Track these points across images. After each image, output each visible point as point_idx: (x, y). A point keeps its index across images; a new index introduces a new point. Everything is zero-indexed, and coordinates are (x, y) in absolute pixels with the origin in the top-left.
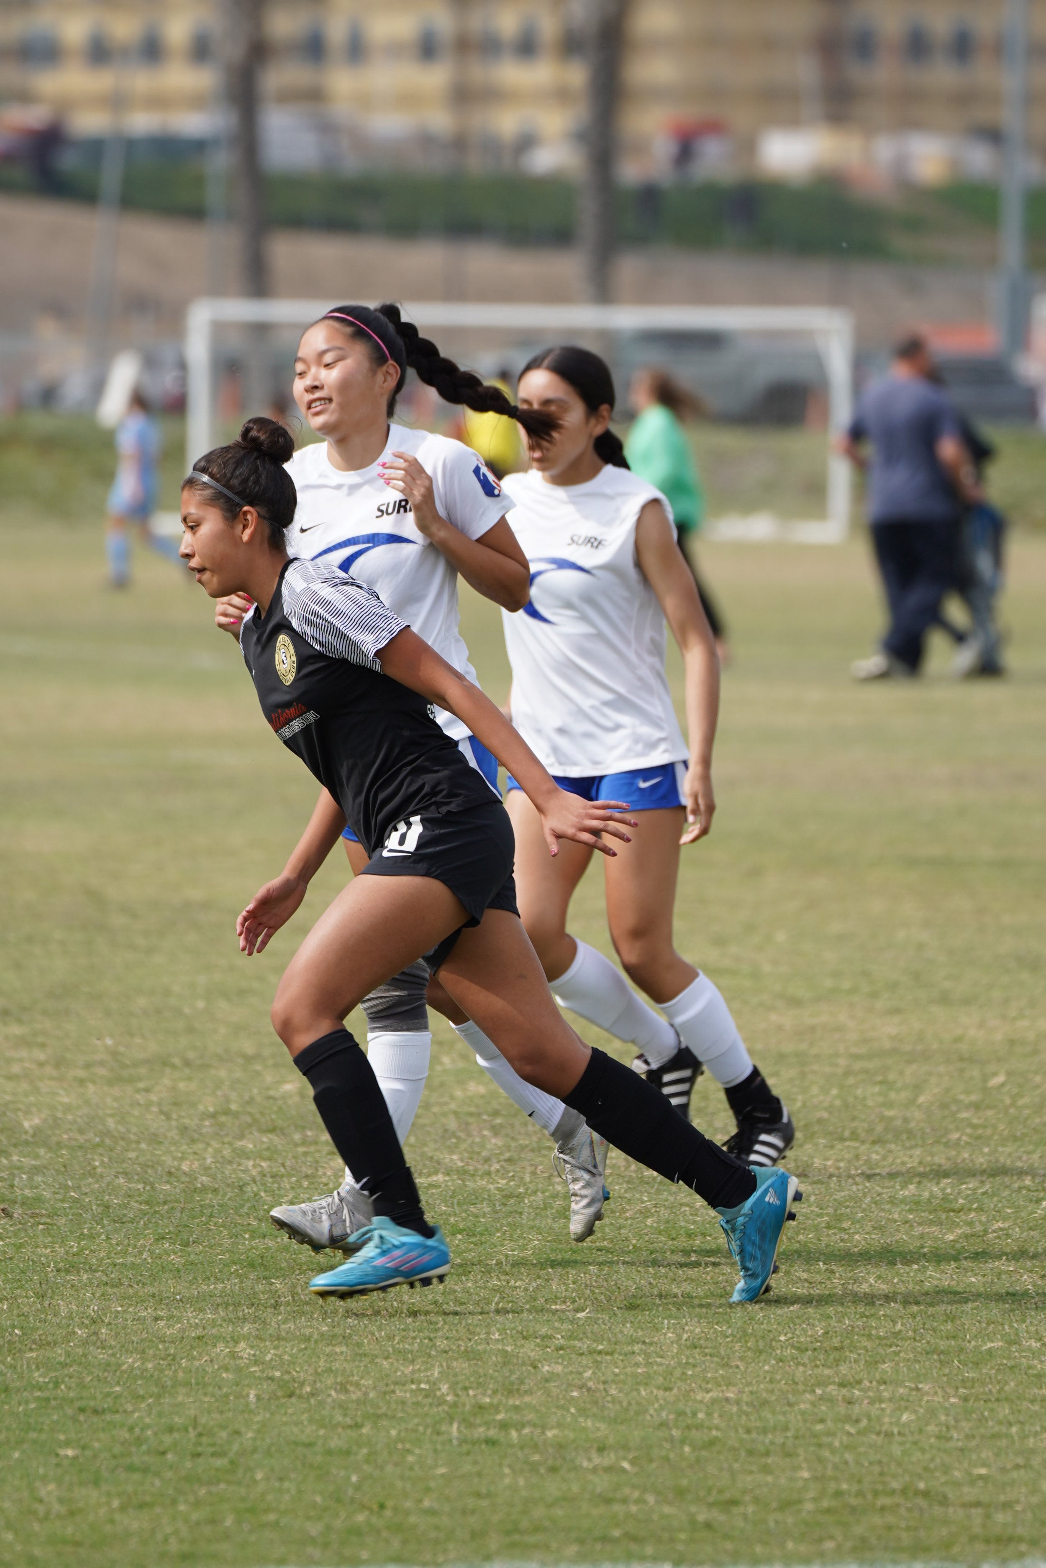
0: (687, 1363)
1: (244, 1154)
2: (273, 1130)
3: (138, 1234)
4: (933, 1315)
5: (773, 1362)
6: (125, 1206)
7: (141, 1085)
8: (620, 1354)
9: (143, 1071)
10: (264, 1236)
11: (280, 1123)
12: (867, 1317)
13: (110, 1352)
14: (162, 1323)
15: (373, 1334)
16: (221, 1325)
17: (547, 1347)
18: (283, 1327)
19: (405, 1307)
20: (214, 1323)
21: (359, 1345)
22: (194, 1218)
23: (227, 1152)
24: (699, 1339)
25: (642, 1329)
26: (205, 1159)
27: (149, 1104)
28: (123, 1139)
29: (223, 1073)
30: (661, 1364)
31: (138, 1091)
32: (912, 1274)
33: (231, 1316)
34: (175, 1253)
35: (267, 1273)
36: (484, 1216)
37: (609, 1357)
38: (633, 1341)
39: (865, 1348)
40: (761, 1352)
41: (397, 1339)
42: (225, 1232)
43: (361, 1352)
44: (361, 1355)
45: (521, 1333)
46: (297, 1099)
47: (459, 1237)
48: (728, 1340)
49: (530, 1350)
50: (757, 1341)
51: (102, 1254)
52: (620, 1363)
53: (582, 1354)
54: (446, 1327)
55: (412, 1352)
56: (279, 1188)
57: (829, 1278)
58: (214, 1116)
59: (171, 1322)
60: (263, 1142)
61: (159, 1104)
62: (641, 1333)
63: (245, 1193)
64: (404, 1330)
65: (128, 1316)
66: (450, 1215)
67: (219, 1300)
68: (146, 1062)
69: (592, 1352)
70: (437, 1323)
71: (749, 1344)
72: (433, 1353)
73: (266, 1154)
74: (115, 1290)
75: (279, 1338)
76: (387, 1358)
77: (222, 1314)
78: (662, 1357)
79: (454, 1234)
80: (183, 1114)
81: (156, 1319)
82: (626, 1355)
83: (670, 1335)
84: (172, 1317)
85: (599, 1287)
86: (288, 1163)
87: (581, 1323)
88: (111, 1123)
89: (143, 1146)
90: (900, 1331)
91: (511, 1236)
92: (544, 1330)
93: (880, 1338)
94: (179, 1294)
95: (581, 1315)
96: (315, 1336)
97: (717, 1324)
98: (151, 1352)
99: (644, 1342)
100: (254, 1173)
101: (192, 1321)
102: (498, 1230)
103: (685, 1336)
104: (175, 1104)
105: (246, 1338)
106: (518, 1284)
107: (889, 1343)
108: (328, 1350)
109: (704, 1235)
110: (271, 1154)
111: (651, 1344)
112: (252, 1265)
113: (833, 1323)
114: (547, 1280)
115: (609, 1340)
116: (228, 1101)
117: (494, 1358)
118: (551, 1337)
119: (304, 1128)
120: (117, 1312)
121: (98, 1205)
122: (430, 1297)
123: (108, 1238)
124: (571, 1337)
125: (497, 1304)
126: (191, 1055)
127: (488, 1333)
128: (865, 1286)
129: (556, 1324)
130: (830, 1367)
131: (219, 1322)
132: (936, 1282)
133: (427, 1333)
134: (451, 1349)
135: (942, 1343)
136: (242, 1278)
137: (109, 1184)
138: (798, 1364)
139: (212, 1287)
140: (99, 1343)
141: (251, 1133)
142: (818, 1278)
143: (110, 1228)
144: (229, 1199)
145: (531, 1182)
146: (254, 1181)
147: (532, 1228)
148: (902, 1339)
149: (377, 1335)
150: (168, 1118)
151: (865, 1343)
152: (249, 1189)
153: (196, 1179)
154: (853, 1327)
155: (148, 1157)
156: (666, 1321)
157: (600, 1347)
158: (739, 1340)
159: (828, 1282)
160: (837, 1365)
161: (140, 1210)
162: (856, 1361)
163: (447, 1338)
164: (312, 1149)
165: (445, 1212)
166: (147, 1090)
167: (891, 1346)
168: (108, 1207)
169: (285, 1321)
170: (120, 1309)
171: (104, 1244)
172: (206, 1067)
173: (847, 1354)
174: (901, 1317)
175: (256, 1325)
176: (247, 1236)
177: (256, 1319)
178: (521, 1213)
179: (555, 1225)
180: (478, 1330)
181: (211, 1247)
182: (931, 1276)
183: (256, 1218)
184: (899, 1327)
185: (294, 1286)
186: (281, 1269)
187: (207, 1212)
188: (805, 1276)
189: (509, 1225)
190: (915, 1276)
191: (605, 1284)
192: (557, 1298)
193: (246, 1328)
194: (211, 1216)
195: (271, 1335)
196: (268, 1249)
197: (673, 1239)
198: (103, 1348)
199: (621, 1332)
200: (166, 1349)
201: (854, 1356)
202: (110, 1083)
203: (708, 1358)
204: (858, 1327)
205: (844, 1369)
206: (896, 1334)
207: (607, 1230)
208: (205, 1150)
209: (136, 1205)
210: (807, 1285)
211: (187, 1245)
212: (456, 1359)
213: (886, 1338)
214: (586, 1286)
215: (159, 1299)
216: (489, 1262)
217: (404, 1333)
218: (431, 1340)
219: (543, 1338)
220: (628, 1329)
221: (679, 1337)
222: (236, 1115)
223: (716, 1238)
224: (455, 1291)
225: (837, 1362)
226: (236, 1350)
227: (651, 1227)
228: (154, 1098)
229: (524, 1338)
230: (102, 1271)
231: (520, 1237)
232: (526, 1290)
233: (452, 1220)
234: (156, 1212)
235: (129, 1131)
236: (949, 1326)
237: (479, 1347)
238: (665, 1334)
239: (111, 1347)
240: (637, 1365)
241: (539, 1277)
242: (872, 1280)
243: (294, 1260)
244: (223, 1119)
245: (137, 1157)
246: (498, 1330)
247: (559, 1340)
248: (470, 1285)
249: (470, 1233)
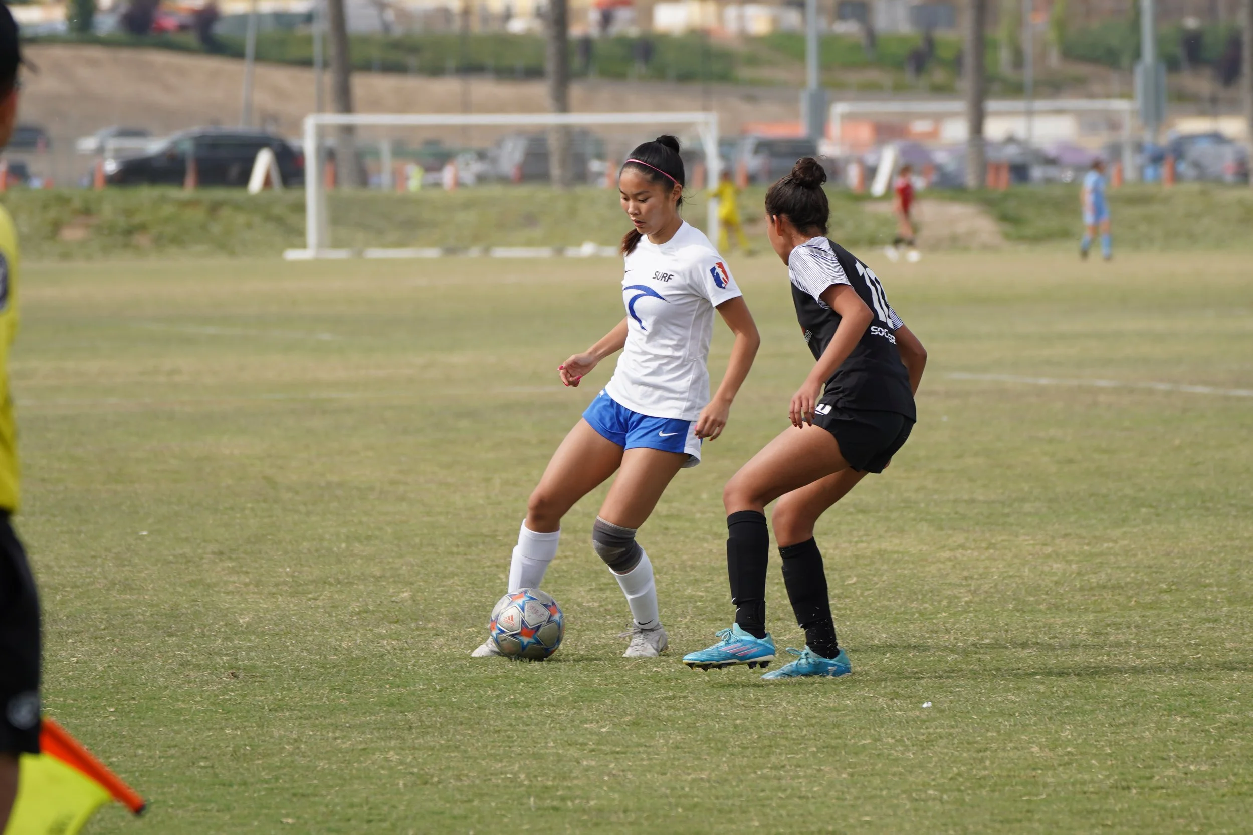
0: (674, 758)
1: (381, 636)
2: (396, 622)
3: (319, 687)
4: (825, 725)
5: (728, 756)
6: (307, 670)
7: (310, 596)
8: (631, 753)
9: (311, 587)
10: (399, 686)
11: (401, 617)
12: (784, 726)
13: (308, 759)
14: (339, 741)
15: (473, 745)
16: (376, 742)
17: (584, 750)
18: (416, 741)
19: (492, 728)
20: (372, 741)
21: (466, 751)
22: (354, 676)
23: (370, 636)
24: (680, 743)
25: (643, 738)
26: (356, 640)
27: (318, 607)
28: (303, 629)
29: (362, 587)
30: (656, 759)
31: (309, 599)
32: (809, 700)
33: (383, 736)
34: (343, 698)
35: (403, 709)
36: (537, 671)
37: (624, 756)
38: (639, 745)
39: (785, 746)
40: (719, 750)
41: (489, 748)
42: (374, 684)
43: (467, 756)
44: (467, 758)
45: (567, 742)
46: (410, 602)
47: (522, 684)
48: (699, 743)
49: (573, 752)
50: (716, 744)
51: (297, 699)
52: (632, 759)
53: (607, 754)
54: (519, 740)
55: (499, 755)
56: (406, 657)
57: (757, 704)
58: (359, 613)
59: (345, 740)
60: (391, 629)
61: (324, 607)
62: (643, 740)
63: (384, 660)
64: (492, 742)
65: (317, 737)
66: (515, 671)
67: (374, 726)
68: (313, 581)
69: (613, 753)
70: (512, 737)
71: (712, 745)
72: (513, 755)
73: (395, 636)
74: (307, 721)
75: (414, 748)
76: (483, 759)
77: (377, 735)
78: (658, 754)
79: (518, 682)
80: (340, 612)
81: (336, 739)
82: (634, 754)
83: (661, 741)
84: (345, 737)
85: (613, 713)
86: (409, 641)
87: (604, 735)
88: (294, 618)
89: (316, 632)
90: (806, 735)
91: (555, 682)
92: (581, 740)
93: (794, 739)
94: (348, 723)
95: (604, 730)
96: (437, 747)
97: (690, 733)
98: (334, 759)
99: (645, 746)
100: (389, 648)
101: (358, 739)
102: (546, 679)
103: (671, 741)
104: (333, 607)
105: (393, 749)
106: (562, 712)
107: (799, 742)
108: (447, 754)
109: (677, 679)
110: (398, 636)
111: (650, 747)
112: (392, 705)
113: (764, 730)
114: (580, 709)
115: (623, 745)
116: (367, 605)
117: (551, 758)
118: (586, 744)
119: (417, 620)
120: (310, 735)
121: (292, 669)
122: (507, 721)
123: (300, 689)
124: (598, 744)
125: (550, 724)
126: (341, 577)
127: (546, 743)
128: (780, 708)
129: (589, 736)
130: (764, 758)
131: (375, 740)
132: (825, 705)
133: (507, 744)
134: (524, 753)
135: (833, 741)
136: (388, 712)
137: (298, 656)
138: (743, 757)
139: (368, 718)
140: (301, 754)
141: (384, 623)
142: (751, 704)
143: (300, 683)
144: (375, 664)
145: (564, 649)
146: (389, 652)
147: (567, 677)
148: (808, 740)
149: (476, 745)
150: (330, 615)
151: (783, 742)
152: (386, 657)
153: (352, 652)
154: (776, 734)
155: (320, 639)
156: (657, 733)
157: (618, 750)
158: (705, 743)
159: (757, 706)
160: (769, 757)
161: (318, 671)
162: (780, 754)
163: (520, 746)
164: (423, 632)
165: (511, 669)
166: (315, 599)
167: (800, 744)
168: (298, 671)
169: (417, 738)
170: (311, 733)
171: (298, 693)
172: (352, 583)
173: (774, 750)
174: (805, 726)
175: (399, 741)
176: (388, 686)
177: (398, 737)
178: (560, 669)
179: (582, 676)
180: (539, 741)
181: (365, 694)
182: (821, 701)
183: (392, 675)
184: (804, 732)
185: (420, 717)
186: (411, 706)
187: (361, 672)
188: (742, 703)
189: (553, 676)
190: (811, 701)
191: (617, 711)
192: (587, 720)
193: (393, 743)
194: (364, 675)
195: (409, 747)
196: (402, 694)
197: (657, 682)
198: (304, 757)
199: (630, 740)
200: (344, 757)
201: (778, 751)
202: (292, 595)
203: (687, 754)
204: (779, 733)
205: (773, 759)
206: (803, 737)
207: (615, 677)
208: (356, 634)
209: (316, 669)
210: (744, 708)
211: (350, 692)
212: (527, 759)
213: (798, 740)
214: (605, 712)
215: (336, 727)
216: (542, 699)
217: (493, 744)
218: (510, 747)
219: (581, 744)
220: (635, 739)
221: (667, 742)
222: (373, 612)
223: (684, 681)
224: (523, 717)
225: (768, 754)
226: (388, 756)
227: (642, 675)
228: (320, 603)
229: (570, 745)
230: (298, 710)
231: (561, 683)
232: (567, 716)
233: (517, 673)
234: (329, 673)
235: (306, 624)
236: (836, 731)
237: (542, 751)
238: (658, 741)
239: (309, 756)
240: (642, 760)
241: (574, 708)
242: (784, 704)
243: (419, 700)
244: (365, 615)
245: (314, 640)
246: (552, 741)
247: (591, 745)
248: (531, 713)
249: (528, 682)
